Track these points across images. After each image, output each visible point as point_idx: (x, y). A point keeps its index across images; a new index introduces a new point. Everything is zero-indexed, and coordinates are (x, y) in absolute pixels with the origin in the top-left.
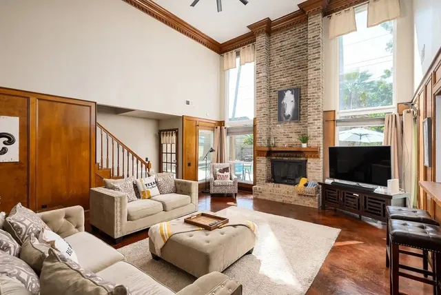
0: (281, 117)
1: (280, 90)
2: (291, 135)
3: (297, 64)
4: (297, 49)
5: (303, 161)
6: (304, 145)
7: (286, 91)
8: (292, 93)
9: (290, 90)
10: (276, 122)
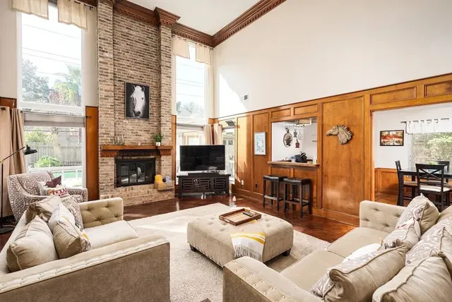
0: (129, 112)
1: (127, 81)
2: (140, 133)
3: (146, 62)
4: (145, 47)
5: (152, 159)
6: (158, 144)
7: (136, 85)
8: (143, 90)
9: (141, 86)
10: (122, 116)
